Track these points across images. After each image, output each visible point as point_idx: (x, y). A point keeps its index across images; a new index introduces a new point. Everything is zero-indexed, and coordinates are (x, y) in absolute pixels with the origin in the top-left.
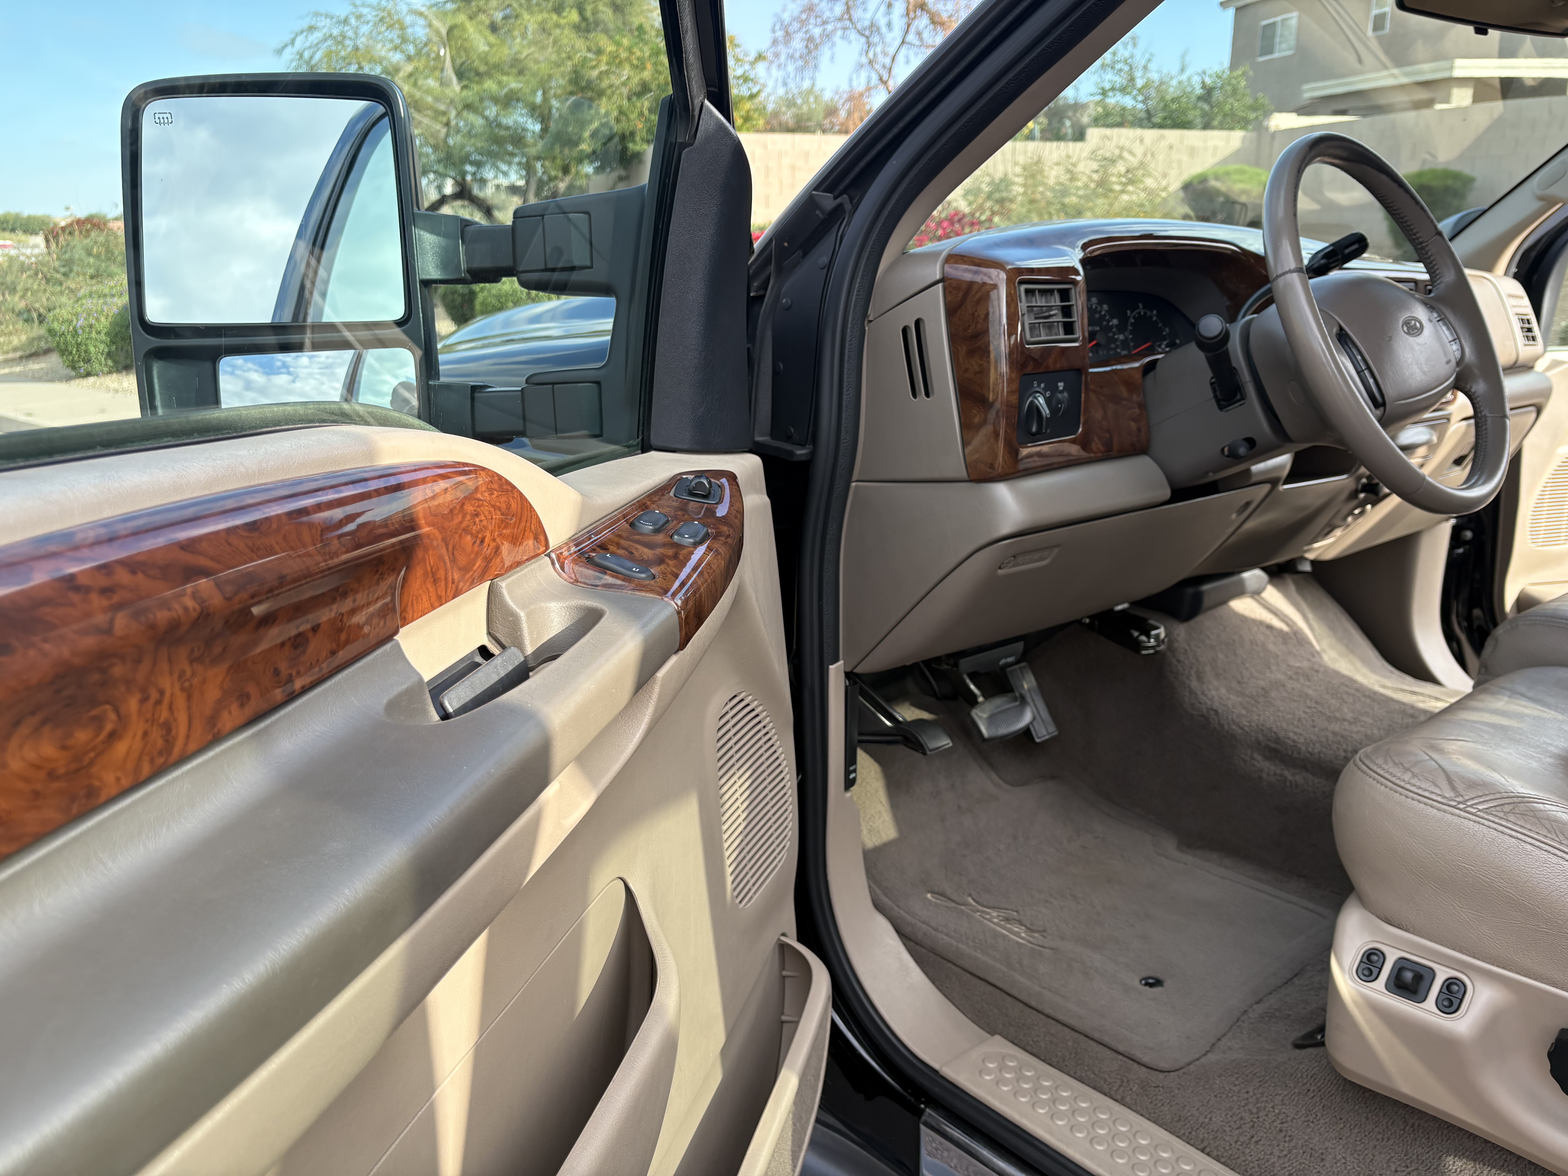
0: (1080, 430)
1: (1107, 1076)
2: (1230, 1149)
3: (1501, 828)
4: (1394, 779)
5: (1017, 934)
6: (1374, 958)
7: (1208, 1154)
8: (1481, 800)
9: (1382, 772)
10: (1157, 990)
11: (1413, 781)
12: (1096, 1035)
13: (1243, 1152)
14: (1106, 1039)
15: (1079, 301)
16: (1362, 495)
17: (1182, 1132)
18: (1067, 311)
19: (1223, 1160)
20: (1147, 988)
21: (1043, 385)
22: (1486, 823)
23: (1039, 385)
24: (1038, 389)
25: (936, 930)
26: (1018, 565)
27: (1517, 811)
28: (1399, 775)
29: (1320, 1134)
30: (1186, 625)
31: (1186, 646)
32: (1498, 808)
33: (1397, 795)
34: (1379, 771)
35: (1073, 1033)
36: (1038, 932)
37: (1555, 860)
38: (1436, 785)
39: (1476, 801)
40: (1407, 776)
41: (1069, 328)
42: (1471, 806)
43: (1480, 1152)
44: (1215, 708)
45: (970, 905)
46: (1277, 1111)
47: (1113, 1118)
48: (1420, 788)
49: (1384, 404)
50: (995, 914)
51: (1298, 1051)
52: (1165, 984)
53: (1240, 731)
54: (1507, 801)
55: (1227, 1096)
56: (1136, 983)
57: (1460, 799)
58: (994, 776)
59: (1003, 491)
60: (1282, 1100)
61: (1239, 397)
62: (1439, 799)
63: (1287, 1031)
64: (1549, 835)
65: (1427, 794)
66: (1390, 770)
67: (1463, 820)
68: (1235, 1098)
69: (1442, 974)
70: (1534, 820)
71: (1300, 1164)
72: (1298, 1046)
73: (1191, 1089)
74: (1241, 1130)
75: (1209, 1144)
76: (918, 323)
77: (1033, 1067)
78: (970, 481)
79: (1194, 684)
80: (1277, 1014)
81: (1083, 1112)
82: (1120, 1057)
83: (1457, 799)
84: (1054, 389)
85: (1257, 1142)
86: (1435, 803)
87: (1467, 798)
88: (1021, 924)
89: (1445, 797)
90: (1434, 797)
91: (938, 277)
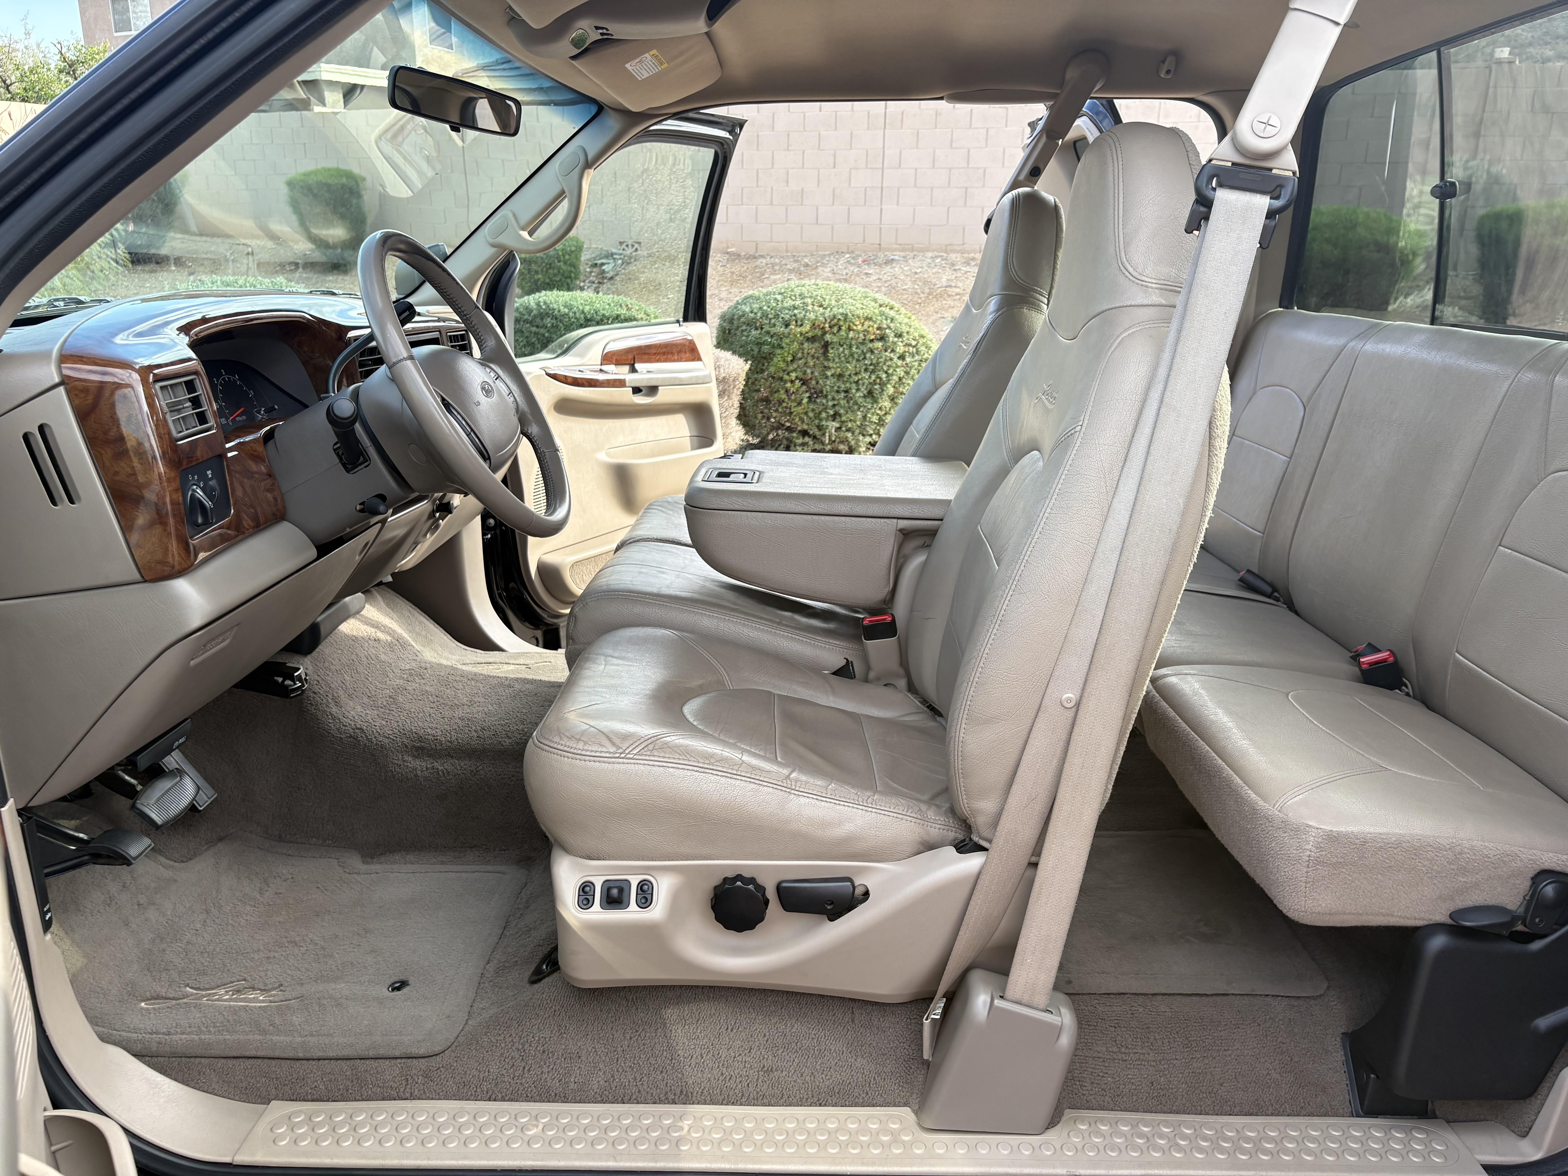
0: (232, 511)
1: (392, 1083)
2: (510, 1086)
3: (651, 763)
4: (572, 750)
5: (255, 1000)
6: (587, 889)
7: (495, 1100)
8: (634, 747)
9: (562, 748)
10: (405, 990)
11: (585, 748)
12: (372, 1053)
13: (521, 1083)
14: (382, 1052)
15: (203, 388)
16: (438, 514)
17: (469, 1093)
18: (196, 402)
19: (507, 1098)
20: (396, 993)
21: (196, 477)
22: (642, 762)
23: (193, 478)
24: (193, 482)
25: (169, 1034)
26: (207, 651)
27: (657, 747)
28: (574, 746)
29: (572, 1039)
30: (309, 657)
31: (316, 677)
32: (646, 749)
33: (578, 761)
34: (559, 747)
35: (348, 1062)
36: (274, 989)
37: (689, 773)
38: (602, 746)
39: (630, 749)
40: (581, 745)
41: (202, 418)
42: (629, 753)
43: (680, 995)
44: (359, 726)
45: (192, 994)
46: (537, 1038)
47: (410, 1115)
48: (592, 751)
49: (489, 458)
50: (223, 991)
51: (536, 986)
52: (410, 982)
53: (387, 741)
54: (649, 741)
55: (496, 1046)
56: (386, 993)
57: (620, 751)
58: (163, 860)
59: (183, 587)
60: (538, 1028)
61: (362, 459)
62: (607, 755)
63: (519, 974)
64: (681, 757)
65: (598, 754)
66: (567, 744)
67: (627, 765)
68: (503, 1045)
69: (635, 881)
70: (669, 750)
71: (565, 1069)
72: (533, 982)
73: (466, 1056)
74: (514, 1067)
75: (493, 1091)
76: (41, 428)
77: (321, 1111)
78: (145, 581)
79: (334, 710)
80: (507, 964)
81: (383, 1123)
82: (399, 1061)
83: (619, 751)
84: (206, 480)
85: (529, 1070)
86: (606, 759)
87: (624, 748)
88: (254, 989)
89: (610, 753)
90: (604, 755)
91: (57, 380)
